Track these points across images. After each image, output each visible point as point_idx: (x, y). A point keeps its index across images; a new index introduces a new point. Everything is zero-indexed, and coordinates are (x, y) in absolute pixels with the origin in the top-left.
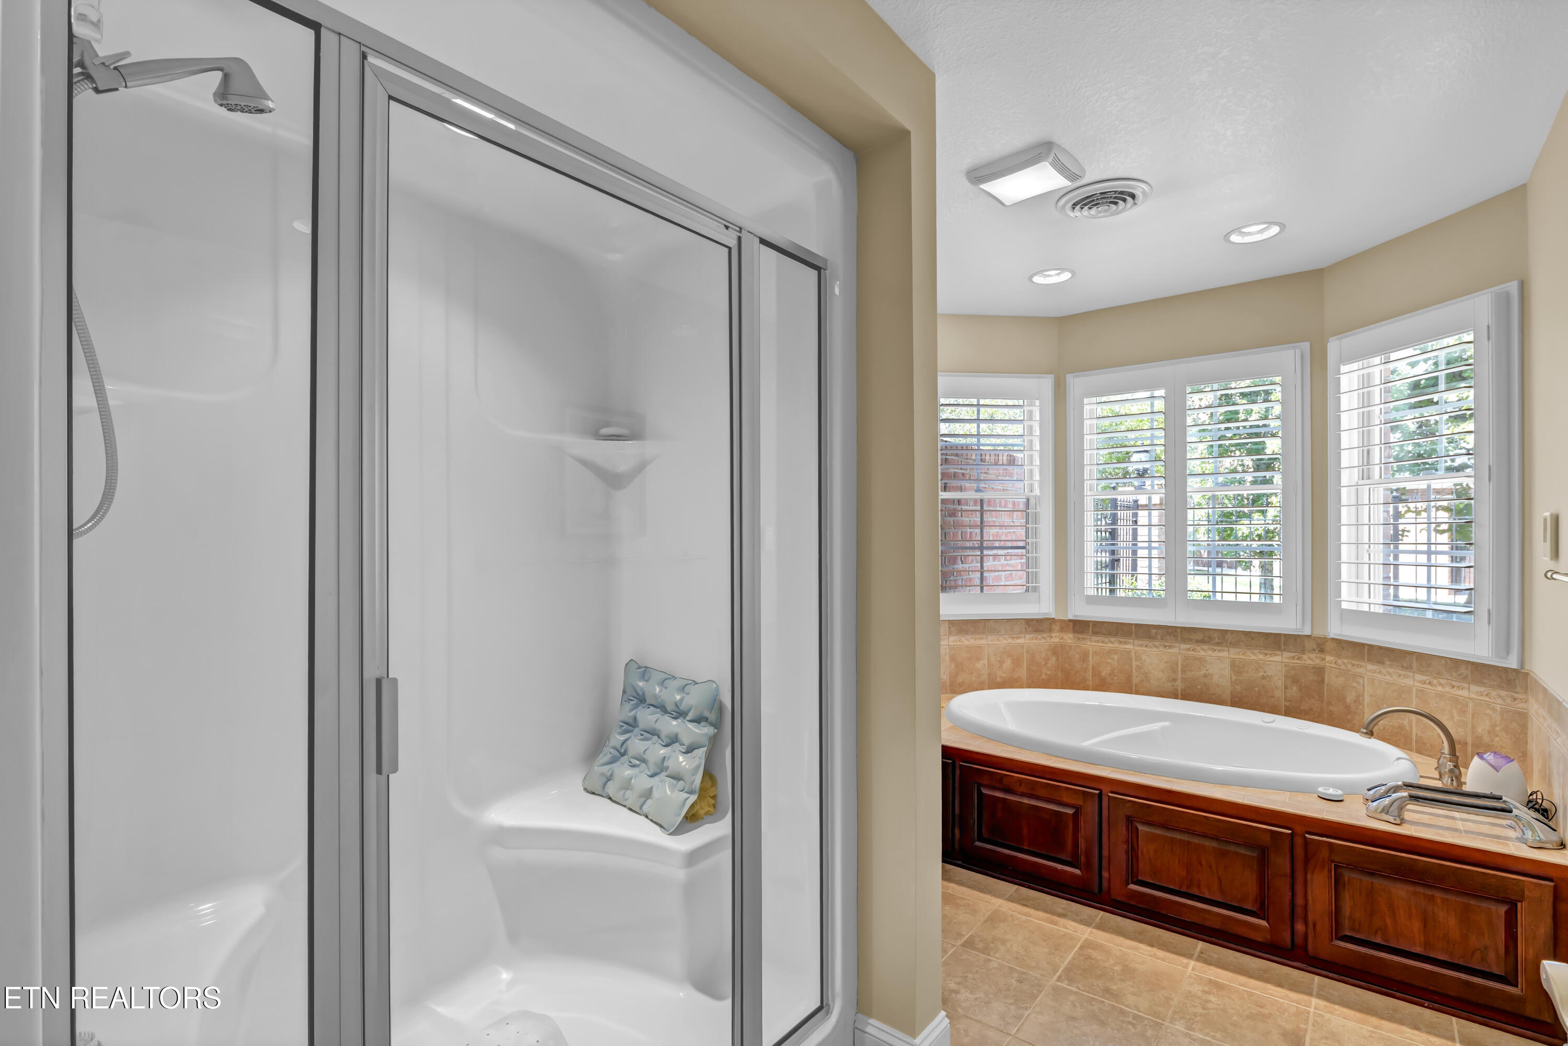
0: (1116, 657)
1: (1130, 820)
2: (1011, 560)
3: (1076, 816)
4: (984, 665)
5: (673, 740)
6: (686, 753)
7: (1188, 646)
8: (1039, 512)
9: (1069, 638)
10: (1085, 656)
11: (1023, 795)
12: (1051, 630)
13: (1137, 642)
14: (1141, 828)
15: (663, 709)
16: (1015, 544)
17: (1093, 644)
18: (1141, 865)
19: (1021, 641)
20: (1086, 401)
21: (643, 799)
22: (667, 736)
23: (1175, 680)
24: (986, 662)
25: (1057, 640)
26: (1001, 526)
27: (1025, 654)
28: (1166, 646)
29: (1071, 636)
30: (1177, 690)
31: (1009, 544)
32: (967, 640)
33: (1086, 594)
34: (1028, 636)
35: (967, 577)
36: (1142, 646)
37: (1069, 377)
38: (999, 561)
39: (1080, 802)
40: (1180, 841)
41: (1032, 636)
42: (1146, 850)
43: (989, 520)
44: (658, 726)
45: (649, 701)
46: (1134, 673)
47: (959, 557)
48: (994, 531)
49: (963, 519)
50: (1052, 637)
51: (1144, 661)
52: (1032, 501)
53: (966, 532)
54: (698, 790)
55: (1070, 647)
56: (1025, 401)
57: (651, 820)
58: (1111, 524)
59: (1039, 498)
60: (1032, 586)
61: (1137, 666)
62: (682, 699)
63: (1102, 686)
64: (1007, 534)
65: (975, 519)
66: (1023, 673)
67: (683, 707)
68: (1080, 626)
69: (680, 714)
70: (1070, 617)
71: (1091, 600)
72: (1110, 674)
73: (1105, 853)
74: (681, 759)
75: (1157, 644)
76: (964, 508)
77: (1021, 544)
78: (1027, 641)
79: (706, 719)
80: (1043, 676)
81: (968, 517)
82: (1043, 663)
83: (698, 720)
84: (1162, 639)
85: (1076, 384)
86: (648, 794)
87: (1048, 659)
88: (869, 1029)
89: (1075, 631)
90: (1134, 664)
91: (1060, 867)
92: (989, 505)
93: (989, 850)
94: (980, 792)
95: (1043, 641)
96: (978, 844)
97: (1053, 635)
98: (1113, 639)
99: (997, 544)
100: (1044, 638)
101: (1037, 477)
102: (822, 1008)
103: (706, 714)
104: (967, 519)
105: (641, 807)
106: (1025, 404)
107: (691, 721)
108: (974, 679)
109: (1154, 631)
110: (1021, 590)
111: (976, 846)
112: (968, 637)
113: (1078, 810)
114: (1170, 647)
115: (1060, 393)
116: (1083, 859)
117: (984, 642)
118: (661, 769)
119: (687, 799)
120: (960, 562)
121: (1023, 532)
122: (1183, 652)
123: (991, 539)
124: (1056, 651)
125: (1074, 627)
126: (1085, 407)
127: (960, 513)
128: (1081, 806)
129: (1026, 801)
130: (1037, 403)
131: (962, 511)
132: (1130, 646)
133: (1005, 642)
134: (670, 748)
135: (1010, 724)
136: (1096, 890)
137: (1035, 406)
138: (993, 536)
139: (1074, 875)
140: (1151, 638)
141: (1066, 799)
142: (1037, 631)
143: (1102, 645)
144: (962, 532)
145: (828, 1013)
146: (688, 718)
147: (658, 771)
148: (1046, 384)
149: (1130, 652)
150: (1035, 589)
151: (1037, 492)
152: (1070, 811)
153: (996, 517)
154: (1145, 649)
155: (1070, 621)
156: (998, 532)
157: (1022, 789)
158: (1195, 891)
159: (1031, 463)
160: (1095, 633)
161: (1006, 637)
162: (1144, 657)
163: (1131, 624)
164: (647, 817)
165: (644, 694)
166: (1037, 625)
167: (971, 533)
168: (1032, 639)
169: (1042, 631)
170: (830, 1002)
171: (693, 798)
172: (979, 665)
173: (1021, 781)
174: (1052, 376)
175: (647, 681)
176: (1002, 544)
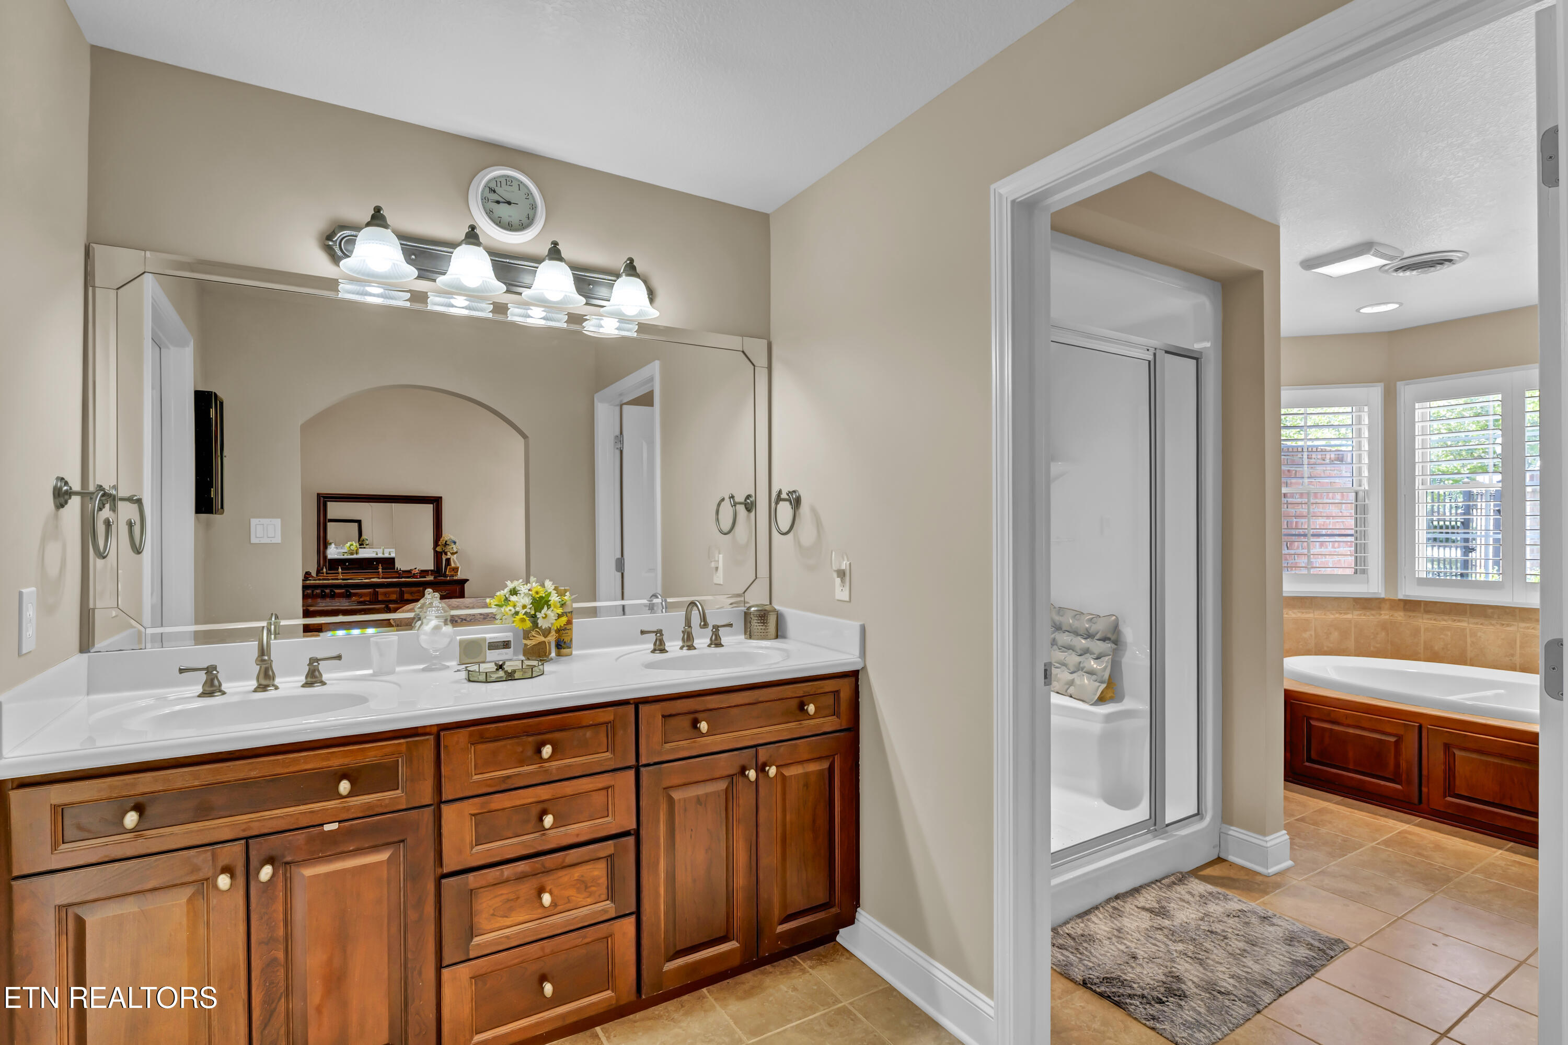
0: (1449, 633)
1: (1447, 747)
2: (1339, 547)
3: (1397, 743)
4: (1311, 635)
5: (1085, 652)
6: (1097, 659)
7: (1528, 625)
8: (1367, 504)
9: (1400, 616)
10: (1416, 632)
11: (1349, 726)
12: (1380, 608)
13: (1471, 620)
14: (1458, 753)
15: (1076, 633)
16: (1343, 532)
17: (1424, 621)
18: (1458, 782)
19: (1349, 616)
20: (1417, 405)
21: (1068, 686)
22: (1081, 649)
23: (1512, 655)
24: (1313, 633)
25: (1387, 617)
26: (1328, 517)
27: (1353, 629)
28: (1503, 625)
29: (1402, 613)
30: (1515, 664)
31: (1337, 532)
32: (1294, 613)
33: (1417, 576)
34: (1356, 613)
35: (1293, 561)
36: (1477, 624)
37: (1400, 385)
38: (1327, 548)
39: (1401, 732)
40: (1494, 763)
41: (1361, 612)
42: (1462, 769)
43: (1315, 511)
44: (1073, 643)
45: (1064, 628)
46: (1469, 648)
47: (1285, 543)
48: (1320, 521)
49: (1289, 510)
50: (1381, 614)
51: (1480, 637)
52: (1361, 494)
53: (1292, 523)
54: (1107, 681)
55: (1401, 623)
56: (1354, 408)
57: (1074, 698)
58: (1464, 514)
59: (1367, 493)
60: (1360, 569)
61: (1473, 642)
62: (1090, 627)
63: (1434, 657)
64: (1334, 523)
65: (1301, 510)
66: (1351, 644)
67: (1092, 631)
68: (1410, 605)
69: (1089, 636)
70: (1401, 597)
71: (1422, 582)
72: (1443, 649)
73: (1425, 772)
74: (1092, 663)
75: (1494, 622)
76: (1290, 500)
77: (1352, 532)
78: (1353, 616)
79: (1109, 639)
80: (1372, 648)
81: (1293, 508)
82: (1372, 637)
83: (1104, 639)
84: (1499, 618)
85: (1406, 391)
86: (1071, 683)
87: (1377, 634)
88: (1231, 832)
89: (1405, 610)
90: (1469, 640)
91: (1382, 783)
92: (1316, 497)
93: (1318, 769)
94: (1309, 725)
95: (1372, 617)
96: (1307, 764)
97: (1382, 612)
98: (1446, 618)
99: (1324, 532)
100: (1373, 615)
101: (1365, 473)
102: (1199, 814)
103: (1109, 635)
104: (1293, 511)
105: (1066, 691)
106: (1354, 411)
107: (1098, 640)
108: (1301, 647)
109: (1490, 611)
110: (1350, 572)
111: (1305, 766)
112: (1295, 611)
113: (1400, 739)
114: (1508, 625)
115: (1390, 400)
116: (1404, 777)
117: (1311, 615)
118: (1079, 668)
119: (1099, 686)
120: (1286, 549)
121: (1353, 522)
122: (1522, 630)
123: (1318, 527)
124: (1384, 626)
125: (1404, 606)
126: (1417, 412)
127: (1286, 506)
128: (1402, 736)
129: (1351, 731)
130: (1366, 409)
131: (1287, 503)
132: (1465, 624)
133: (1332, 616)
134: (1083, 657)
135: (1333, 676)
136: (1416, 801)
137: (1364, 412)
138: (1320, 525)
139: (1397, 790)
140: (1486, 616)
141: (1388, 730)
142: (1365, 608)
143: (1434, 622)
144: (1287, 522)
145: (1202, 818)
146: (1096, 638)
147: (1076, 670)
148: (1375, 393)
149: (1465, 629)
150: (1364, 572)
151: (1366, 486)
152: (1393, 739)
153: (1323, 508)
154: (1481, 626)
155: (1400, 600)
156: (1324, 522)
157: (1349, 722)
158: (1507, 802)
159: (1360, 461)
160: (1427, 612)
161: (1334, 612)
162: (1479, 634)
163: (1466, 604)
164: (1071, 697)
165: (1060, 624)
166: (1365, 603)
167: (1296, 522)
168: (1360, 615)
169: (1371, 609)
170: (1204, 813)
171: (1104, 686)
172: (1306, 635)
173: (1347, 716)
174: (1382, 384)
175: (1062, 616)
176: (1329, 532)
